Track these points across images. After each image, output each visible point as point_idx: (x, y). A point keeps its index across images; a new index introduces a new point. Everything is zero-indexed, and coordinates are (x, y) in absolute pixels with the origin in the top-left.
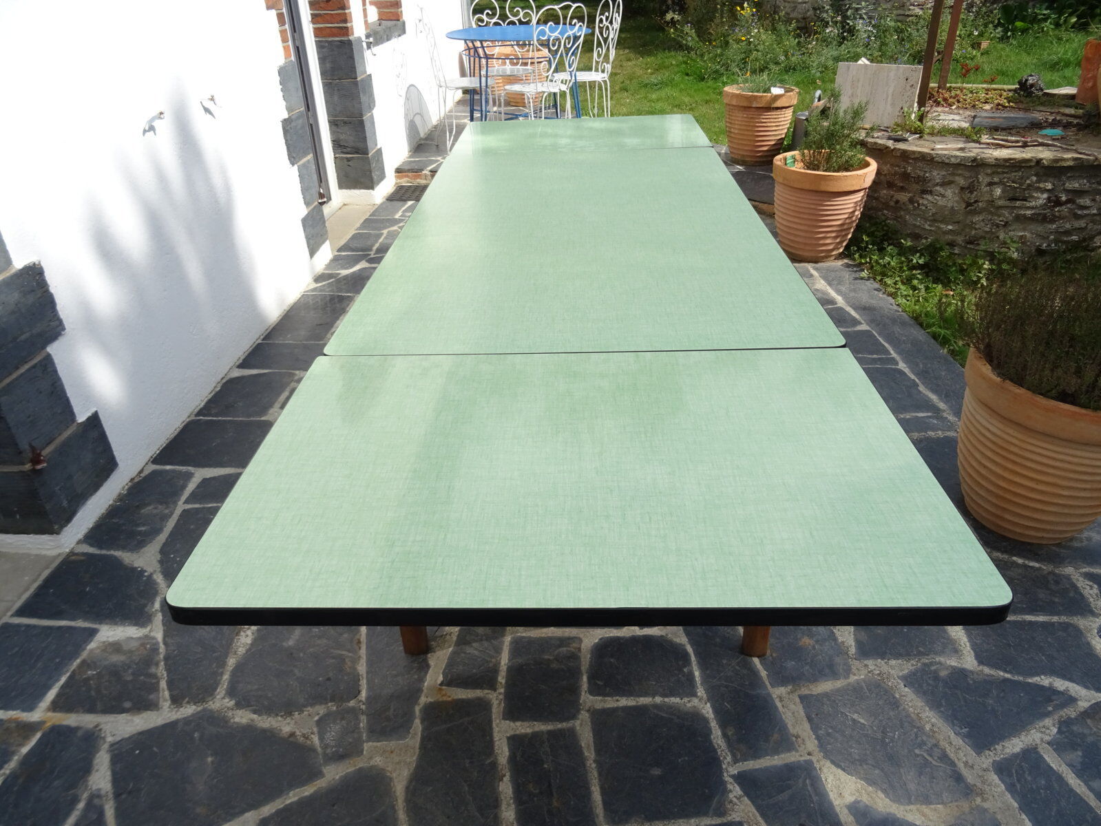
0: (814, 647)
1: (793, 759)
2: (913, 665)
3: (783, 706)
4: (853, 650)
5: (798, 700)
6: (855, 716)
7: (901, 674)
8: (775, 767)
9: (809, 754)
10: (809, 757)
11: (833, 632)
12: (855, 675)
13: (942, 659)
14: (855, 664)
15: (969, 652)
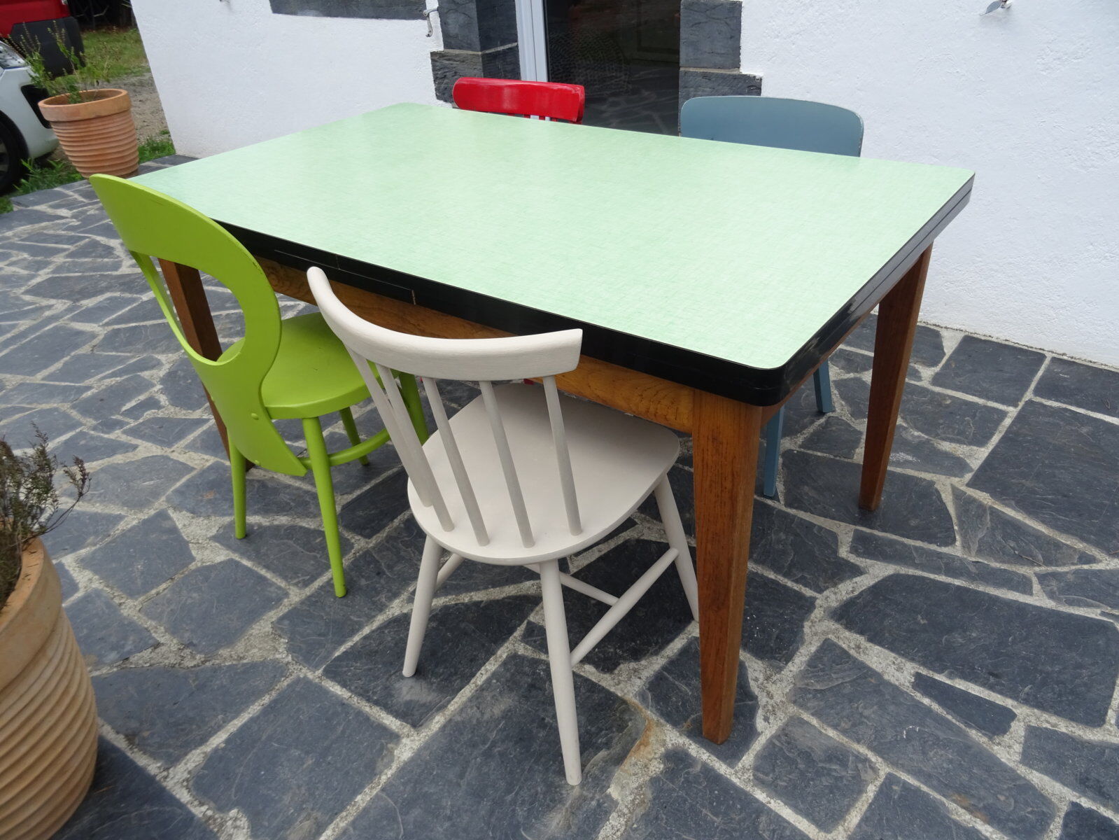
0: (202, 496)
1: (182, 442)
2: (118, 529)
3: (204, 459)
4: (170, 512)
5: (196, 467)
6: (152, 482)
7: (126, 519)
8: (189, 434)
9: (173, 451)
10: (172, 449)
11: (192, 513)
12: (163, 501)
13: (93, 548)
14: (164, 506)
15: (69, 566)
